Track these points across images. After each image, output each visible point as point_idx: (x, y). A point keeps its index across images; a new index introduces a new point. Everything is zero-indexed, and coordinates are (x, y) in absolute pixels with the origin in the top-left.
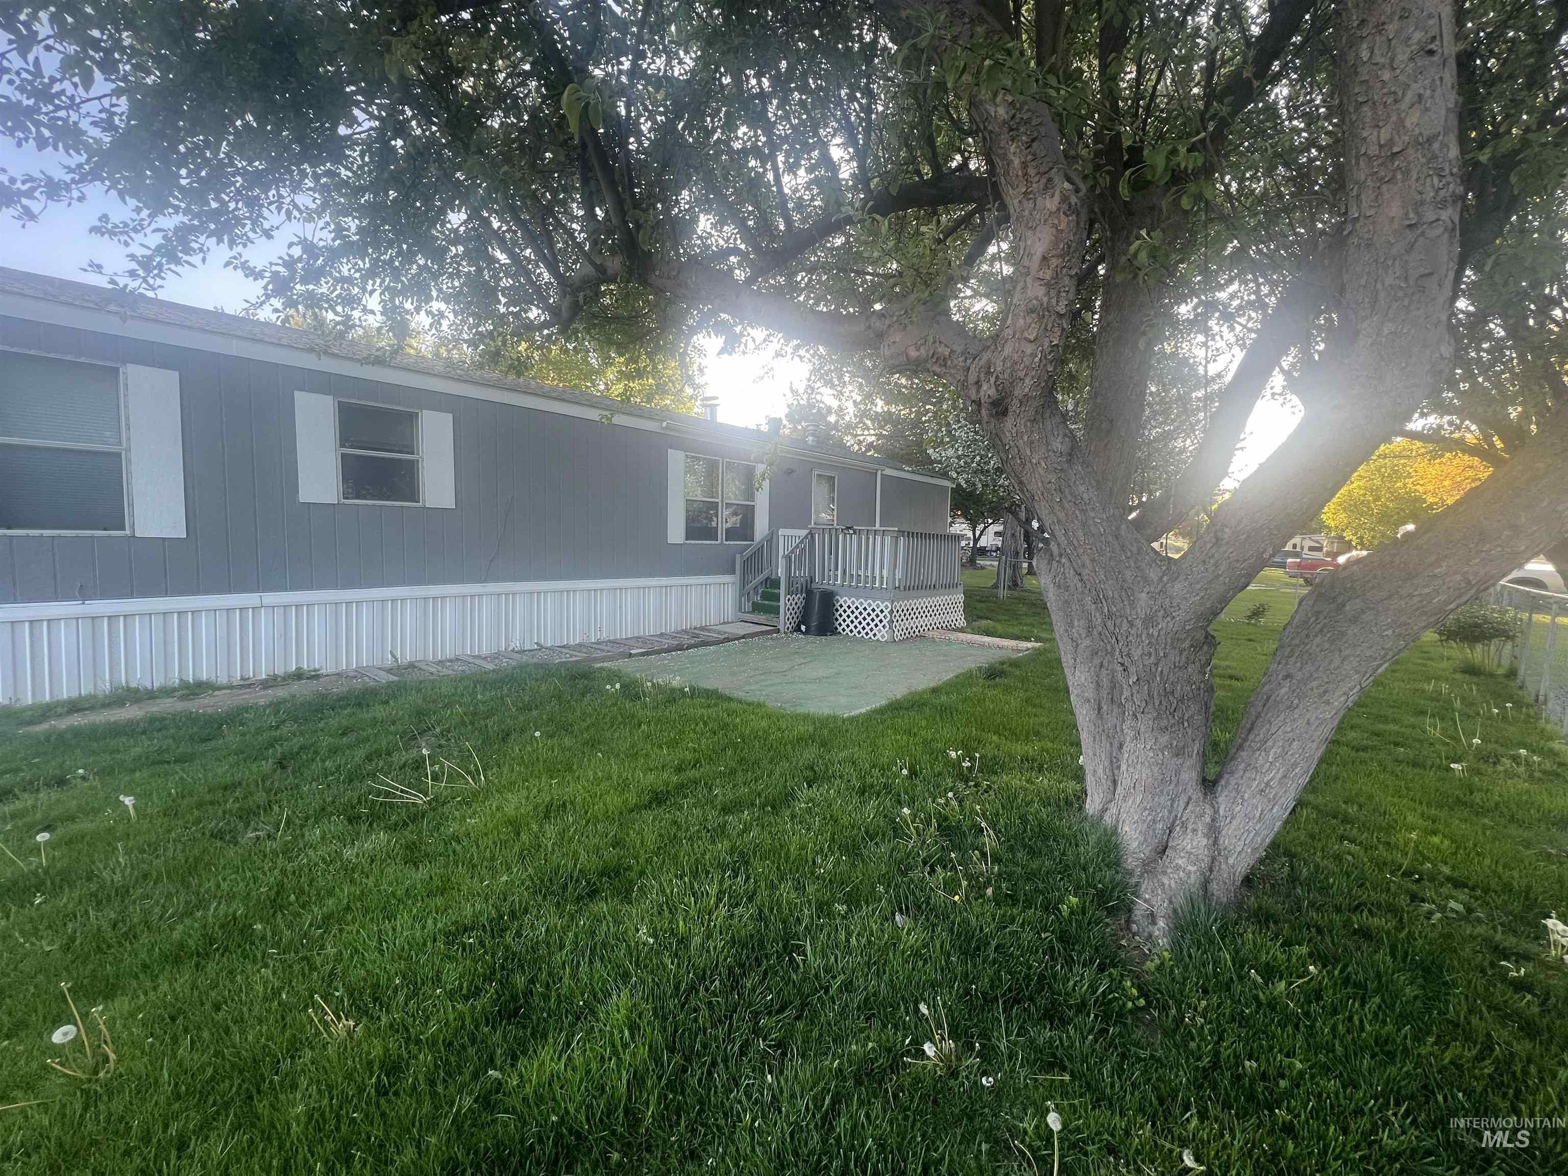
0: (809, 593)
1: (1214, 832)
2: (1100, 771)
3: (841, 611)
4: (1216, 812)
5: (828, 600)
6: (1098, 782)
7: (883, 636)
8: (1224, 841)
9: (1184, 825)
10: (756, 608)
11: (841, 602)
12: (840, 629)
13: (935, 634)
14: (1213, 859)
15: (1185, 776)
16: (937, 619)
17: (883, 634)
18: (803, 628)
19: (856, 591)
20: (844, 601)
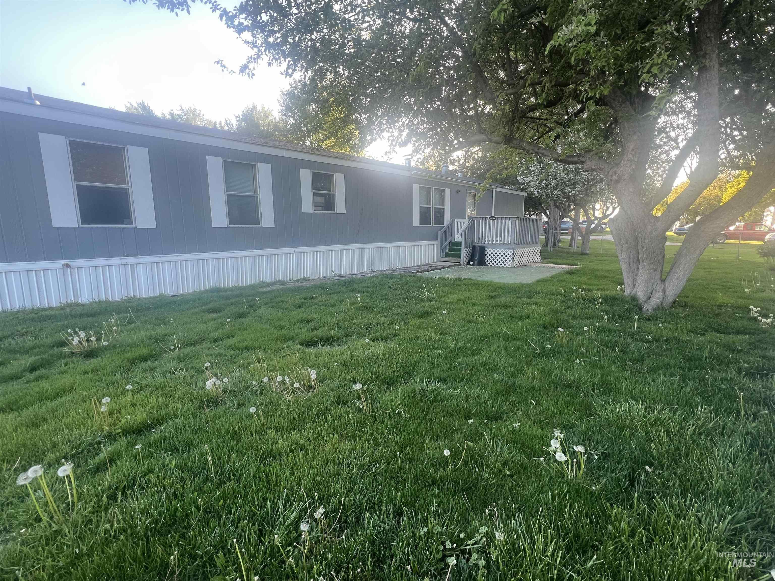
0: (474, 247)
1: (664, 291)
2: (630, 283)
3: (488, 255)
4: (665, 286)
5: (482, 249)
6: (629, 286)
7: (509, 265)
8: (667, 293)
9: (656, 291)
10: (447, 255)
11: (488, 251)
12: (487, 263)
13: (532, 264)
14: (664, 298)
15: (657, 277)
16: (531, 258)
17: (509, 264)
18: (471, 263)
19: (494, 245)
20: (489, 251)
